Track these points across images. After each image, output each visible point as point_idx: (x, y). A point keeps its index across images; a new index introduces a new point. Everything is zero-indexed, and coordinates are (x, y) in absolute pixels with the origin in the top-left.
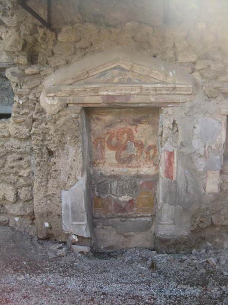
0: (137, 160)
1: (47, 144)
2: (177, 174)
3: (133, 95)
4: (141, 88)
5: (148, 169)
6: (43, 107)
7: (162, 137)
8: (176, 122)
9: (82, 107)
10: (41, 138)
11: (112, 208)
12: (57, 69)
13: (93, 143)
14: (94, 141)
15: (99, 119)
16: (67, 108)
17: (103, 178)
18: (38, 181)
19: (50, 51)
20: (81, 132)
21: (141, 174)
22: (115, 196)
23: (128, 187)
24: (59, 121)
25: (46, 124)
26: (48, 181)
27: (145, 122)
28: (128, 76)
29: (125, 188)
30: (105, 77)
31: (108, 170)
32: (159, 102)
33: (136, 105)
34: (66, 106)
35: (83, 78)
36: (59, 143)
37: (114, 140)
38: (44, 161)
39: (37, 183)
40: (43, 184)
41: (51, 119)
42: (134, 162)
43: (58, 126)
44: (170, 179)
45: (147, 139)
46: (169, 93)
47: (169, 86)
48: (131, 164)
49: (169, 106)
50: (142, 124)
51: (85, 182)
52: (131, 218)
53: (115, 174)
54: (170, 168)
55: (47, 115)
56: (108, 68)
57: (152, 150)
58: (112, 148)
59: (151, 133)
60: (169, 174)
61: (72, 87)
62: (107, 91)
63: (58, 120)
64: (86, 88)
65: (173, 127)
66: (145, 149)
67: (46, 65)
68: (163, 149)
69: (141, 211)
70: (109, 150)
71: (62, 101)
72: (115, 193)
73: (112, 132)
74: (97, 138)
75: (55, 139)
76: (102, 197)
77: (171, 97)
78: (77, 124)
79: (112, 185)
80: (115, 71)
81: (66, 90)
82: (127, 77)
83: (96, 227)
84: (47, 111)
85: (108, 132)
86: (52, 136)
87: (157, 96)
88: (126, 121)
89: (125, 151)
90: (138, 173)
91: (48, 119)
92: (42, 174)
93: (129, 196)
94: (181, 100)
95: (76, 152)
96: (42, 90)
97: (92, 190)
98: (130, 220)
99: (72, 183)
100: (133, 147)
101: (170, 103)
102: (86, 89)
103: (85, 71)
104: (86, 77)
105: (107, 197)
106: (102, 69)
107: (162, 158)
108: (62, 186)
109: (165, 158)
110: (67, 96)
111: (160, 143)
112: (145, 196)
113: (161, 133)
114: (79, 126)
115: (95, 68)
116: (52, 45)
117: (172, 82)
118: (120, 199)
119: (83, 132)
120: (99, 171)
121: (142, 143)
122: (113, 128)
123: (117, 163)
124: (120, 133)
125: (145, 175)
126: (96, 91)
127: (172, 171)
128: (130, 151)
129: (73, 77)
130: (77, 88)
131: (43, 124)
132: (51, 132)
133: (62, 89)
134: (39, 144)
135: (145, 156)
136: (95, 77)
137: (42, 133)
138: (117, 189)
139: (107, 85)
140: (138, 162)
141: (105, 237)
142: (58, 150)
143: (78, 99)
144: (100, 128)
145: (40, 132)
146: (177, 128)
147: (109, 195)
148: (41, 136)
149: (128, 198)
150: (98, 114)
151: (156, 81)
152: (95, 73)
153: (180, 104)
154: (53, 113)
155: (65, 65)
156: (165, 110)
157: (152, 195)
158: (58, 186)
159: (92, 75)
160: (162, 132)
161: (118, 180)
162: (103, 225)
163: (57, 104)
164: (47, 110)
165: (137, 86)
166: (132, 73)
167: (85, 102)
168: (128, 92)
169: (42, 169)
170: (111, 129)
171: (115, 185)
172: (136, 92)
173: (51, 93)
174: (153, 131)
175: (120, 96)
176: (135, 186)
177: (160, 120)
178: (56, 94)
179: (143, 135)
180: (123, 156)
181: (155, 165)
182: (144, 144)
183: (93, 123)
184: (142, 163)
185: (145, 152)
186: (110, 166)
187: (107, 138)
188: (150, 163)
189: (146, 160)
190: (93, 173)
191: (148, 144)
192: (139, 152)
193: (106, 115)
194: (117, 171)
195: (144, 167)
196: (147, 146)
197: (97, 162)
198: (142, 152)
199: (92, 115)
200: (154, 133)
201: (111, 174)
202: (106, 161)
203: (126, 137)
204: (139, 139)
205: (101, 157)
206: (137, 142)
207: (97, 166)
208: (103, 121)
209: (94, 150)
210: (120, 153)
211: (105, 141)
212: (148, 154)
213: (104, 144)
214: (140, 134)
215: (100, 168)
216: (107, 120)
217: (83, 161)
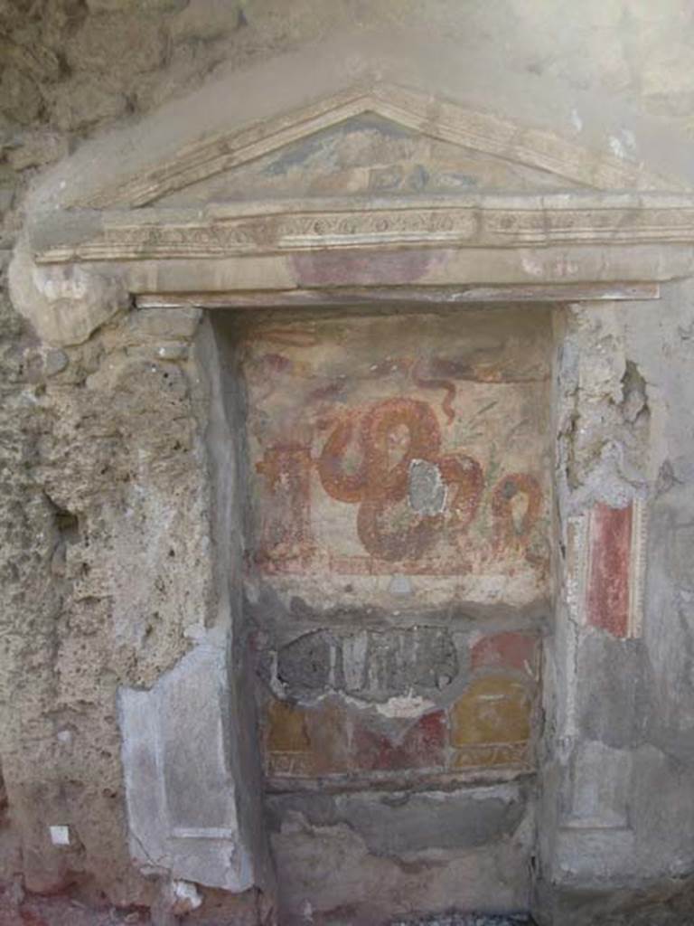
0: (453, 543)
1: (47, 482)
2: (644, 608)
3: (442, 246)
4: (478, 215)
5: (502, 578)
6: (26, 315)
7: (572, 440)
8: (639, 369)
9: (205, 309)
10: (19, 456)
11: (348, 750)
12: (85, 136)
13: (259, 468)
14: (260, 459)
15: (279, 362)
16: (136, 315)
17: (305, 623)
18: (13, 648)
19: (52, 55)
20: (198, 428)
21: (472, 602)
22: (356, 697)
23: (414, 658)
24: (98, 374)
25: (41, 391)
26: (57, 645)
27: (491, 371)
28: (414, 161)
29: (405, 664)
30: (307, 167)
31: (325, 586)
32: (564, 280)
33: (454, 297)
34: (127, 305)
35: (203, 174)
36: (102, 478)
37: (352, 453)
38: (39, 558)
39: (11, 653)
40: (38, 659)
41: (60, 367)
42: (442, 551)
43: (96, 400)
44: (612, 630)
45: (498, 447)
46: (607, 235)
47: (609, 201)
48: (430, 559)
49: (606, 297)
50: (477, 380)
51: (223, 654)
52: (431, 788)
53: (359, 604)
54: (613, 582)
55: (42, 351)
56: (321, 123)
57: (521, 494)
58: (344, 488)
59: (518, 419)
60: (606, 607)
61: (151, 215)
62: (317, 229)
63: (93, 371)
64: (216, 220)
65: (626, 393)
66: (488, 493)
67: (37, 123)
68: (580, 495)
69: (474, 764)
70: (328, 500)
71: (109, 284)
72: (358, 686)
73: (344, 419)
74: (275, 448)
75: (80, 459)
76: (300, 703)
77: (616, 256)
78: (181, 388)
79: (346, 649)
80: (351, 136)
81: (128, 231)
82: (407, 165)
83: (279, 831)
84: (40, 333)
85: (325, 419)
86: (68, 444)
87: (551, 252)
88: (402, 367)
89: (401, 504)
90: (457, 595)
91: (46, 369)
92: (31, 617)
93: (419, 700)
94: (660, 269)
95: (181, 515)
96: (16, 233)
97: (258, 674)
98: (425, 800)
99: (167, 653)
100: (434, 483)
101: (612, 285)
102: (220, 224)
103: (213, 139)
104: (218, 168)
105: (325, 700)
106: (294, 131)
107: (577, 538)
108: (120, 670)
109: (591, 538)
110: (135, 259)
111: (563, 467)
112: (491, 697)
113: (569, 424)
114: (188, 395)
115: (256, 125)
116: (62, 30)
117: (620, 186)
118: (380, 709)
119: (210, 422)
120: (284, 590)
121: (476, 466)
122: (343, 400)
123: (368, 555)
124: (375, 426)
125: (490, 606)
126: (263, 231)
127: (621, 596)
128: (425, 503)
129: (155, 169)
130: (177, 220)
131: (29, 392)
132: (65, 427)
133: (107, 227)
134: (12, 482)
135: (491, 521)
136: (257, 166)
137: (24, 431)
138: (367, 667)
139: (319, 203)
140: (459, 550)
141: (320, 870)
142: (100, 506)
143: (181, 274)
144: (289, 402)
145: (14, 429)
146: (646, 398)
147: (332, 692)
148: (19, 446)
149: (417, 706)
150: (275, 341)
151: (548, 181)
152: (259, 150)
153: (658, 287)
154: (68, 338)
155: (118, 117)
156: (587, 317)
157: (521, 691)
158: (105, 670)
159: (244, 159)
160: (574, 420)
161: (370, 632)
162: (311, 822)
163: (86, 298)
164: (44, 324)
165: (459, 202)
166: (433, 147)
167: (218, 285)
168: (416, 235)
169: (29, 595)
170: (338, 405)
171: (357, 649)
172: (455, 234)
173: (58, 246)
174: (525, 411)
175: (381, 251)
176: (449, 655)
177: (568, 363)
178: (78, 252)
179: (480, 429)
180: (393, 526)
181: (532, 559)
182: (484, 470)
183: (254, 379)
184: (478, 555)
185: (489, 506)
186: (336, 568)
187: (321, 447)
188: (513, 551)
189: (496, 538)
190: (259, 600)
191: (503, 470)
192: (461, 505)
193: (312, 344)
194: (367, 592)
195: (485, 572)
196: (499, 480)
197: (275, 553)
198: (478, 506)
199: (249, 343)
200: (531, 422)
201: (341, 602)
202: (315, 548)
203: (404, 442)
204: (464, 448)
205: (295, 529)
206: (454, 460)
207: (277, 569)
208: (298, 370)
209: (262, 501)
210: (380, 510)
211: (311, 459)
212: (505, 514)
213: (308, 474)
214: (466, 427)
215: (292, 576)
216: (316, 366)
217: (211, 558)
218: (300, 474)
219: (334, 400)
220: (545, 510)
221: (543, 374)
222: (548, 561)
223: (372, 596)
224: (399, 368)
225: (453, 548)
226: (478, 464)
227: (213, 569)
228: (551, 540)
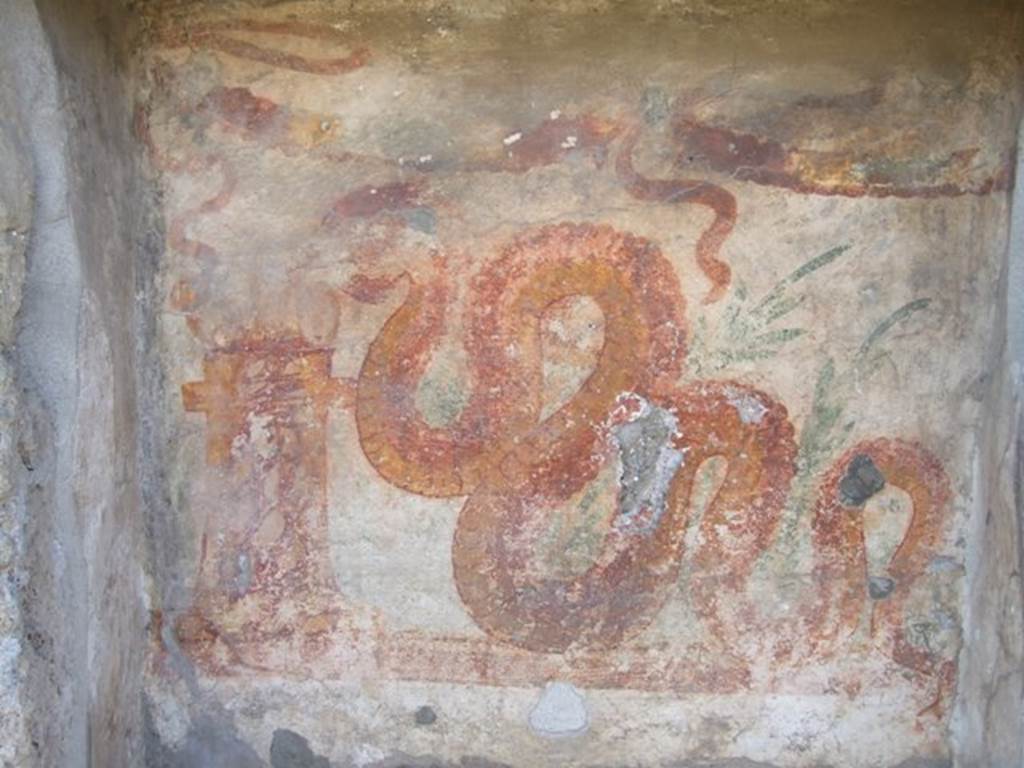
5: (827, 704)
13: (191, 397)
14: (194, 373)
15: (254, 114)
21: (743, 759)
27: (837, 161)
31: (362, 710)
37: (443, 369)
42: (674, 629)
45: (841, 368)
48: (642, 650)
50: (795, 183)
53: (450, 755)
57: (892, 493)
58: (420, 461)
59: (901, 294)
66: (807, 484)
70: (377, 488)
73: (424, 274)
74: (233, 348)
85: (373, 274)
88: (590, 137)
89: (573, 506)
90: (709, 745)
100: (663, 455)
120: (255, 712)
122: (426, 226)
123: (475, 632)
124: (509, 297)
135: (807, 560)
140: (716, 630)
144: (278, 224)
150: (238, 50)
170: (411, 236)
174: (921, 275)
179: (794, 319)
180: (549, 561)
181: (910, 659)
182: (799, 426)
183: (179, 156)
184: (770, 642)
185: (806, 519)
186: (394, 663)
187: (360, 352)
188: (861, 637)
189: (819, 602)
190: (190, 734)
191: (850, 426)
192: (729, 515)
193: (343, 65)
194: (473, 726)
195: (786, 686)
196: (836, 455)
197: (232, 621)
198: (773, 520)
199: (166, 54)
200: (935, 305)
201: (403, 747)
202: (337, 611)
203: (585, 344)
204: (748, 366)
205: (286, 562)
206: (722, 398)
207: (236, 660)
208: (302, 135)
209: (199, 487)
210: (516, 520)
211: (331, 380)
212: (845, 543)
213: (323, 419)
214: (756, 312)
215: (277, 681)
216: (351, 125)
217: (24, 697)
218: (301, 418)
219: (403, 223)
220: (953, 536)
221: (978, 174)
222: (952, 666)
223: (483, 737)
224: (583, 144)
225: (703, 624)
226: (783, 410)
227: (31, 725)
228: (966, 611)
